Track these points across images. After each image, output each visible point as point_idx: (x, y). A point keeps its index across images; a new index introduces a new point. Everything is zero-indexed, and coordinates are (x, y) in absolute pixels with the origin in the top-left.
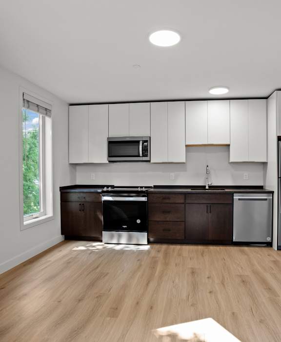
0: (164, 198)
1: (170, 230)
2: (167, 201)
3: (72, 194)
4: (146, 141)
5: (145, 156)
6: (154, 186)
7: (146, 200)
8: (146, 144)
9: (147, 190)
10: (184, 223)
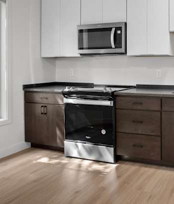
0: (135, 103)
1: (142, 146)
2: (139, 107)
3: (35, 94)
4: (120, 29)
5: (117, 48)
6: (137, 85)
7: (112, 105)
8: (119, 32)
9: (113, 93)
10: (160, 138)
